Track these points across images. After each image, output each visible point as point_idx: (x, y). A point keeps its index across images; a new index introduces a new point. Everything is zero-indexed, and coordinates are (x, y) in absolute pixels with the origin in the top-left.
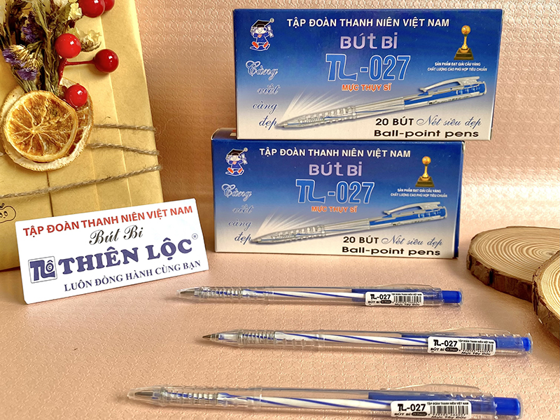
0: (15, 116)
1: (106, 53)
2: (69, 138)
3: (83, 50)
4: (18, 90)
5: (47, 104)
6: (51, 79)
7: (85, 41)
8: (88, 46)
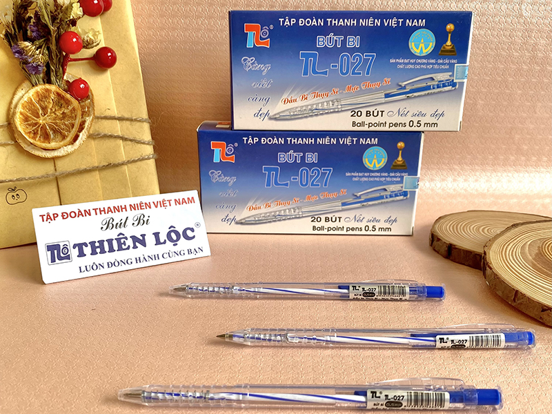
0: (24, 107)
1: (105, 50)
2: (73, 128)
3: (84, 47)
4: (26, 84)
5: (52, 96)
6: (56, 74)
7: (86, 39)
8: (89, 44)
